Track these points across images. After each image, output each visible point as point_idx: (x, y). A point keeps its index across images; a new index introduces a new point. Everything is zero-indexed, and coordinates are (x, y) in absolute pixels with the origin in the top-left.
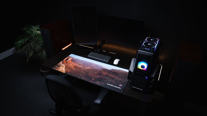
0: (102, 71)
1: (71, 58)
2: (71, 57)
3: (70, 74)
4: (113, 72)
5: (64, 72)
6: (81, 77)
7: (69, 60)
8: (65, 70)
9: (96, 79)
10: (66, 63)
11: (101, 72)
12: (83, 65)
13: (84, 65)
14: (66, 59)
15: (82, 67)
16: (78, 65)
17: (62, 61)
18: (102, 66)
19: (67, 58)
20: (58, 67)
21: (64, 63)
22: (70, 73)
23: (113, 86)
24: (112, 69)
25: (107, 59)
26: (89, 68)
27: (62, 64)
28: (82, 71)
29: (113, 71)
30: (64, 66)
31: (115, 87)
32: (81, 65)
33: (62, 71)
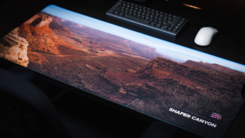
0: (155, 65)
1: (50, 19)
2: (48, 15)
3: (44, 72)
4: (193, 72)
5: (26, 65)
6: (82, 81)
7: (43, 23)
8: (27, 59)
9: (133, 91)
10: (33, 33)
11: (149, 68)
12: (89, 45)
13: (91, 43)
14: (31, 21)
15: (85, 50)
16: (72, 41)
17: (17, 29)
18: (154, 49)
19: (36, 17)
20: (7, 48)
21: (26, 34)
22: (45, 67)
23: (189, 116)
24: (189, 62)
25: (174, 27)
26: (110, 53)
27: (20, 38)
28: (85, 62)
29: (190, 66)
30: (26, 45)
31: (198, 119)
32: (81, 42)
33: (19, 61)
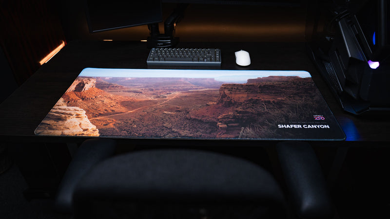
0: (227, 92)
1: (93, 81)
2: (89, 78)
3: (124, 134)
4: (260, 87)
5: (97, 134)
6: (173, 130)
7: (87, 87)
8: (95, 127)
9: (230, 122)
10: (83, 99)
11: (224, 96)
12: (152, 92)
13: (152, 90)
14: (73, 87)
15: (151, 98)
16: (131, 94)
17: (61, 101)
18: (213, 79)
19: (75, 83)
20: (60, 123)
21: (75, 101)
22: (121, 129)
23: (299, 126)
24: (250, 81)
26: (177, 94)
27: (71, 108)
28: (161, 110)
29: (255, 84)
30: (83, 113)
31: (309, 126)
32: (141, 92)
33: (85, 133)
